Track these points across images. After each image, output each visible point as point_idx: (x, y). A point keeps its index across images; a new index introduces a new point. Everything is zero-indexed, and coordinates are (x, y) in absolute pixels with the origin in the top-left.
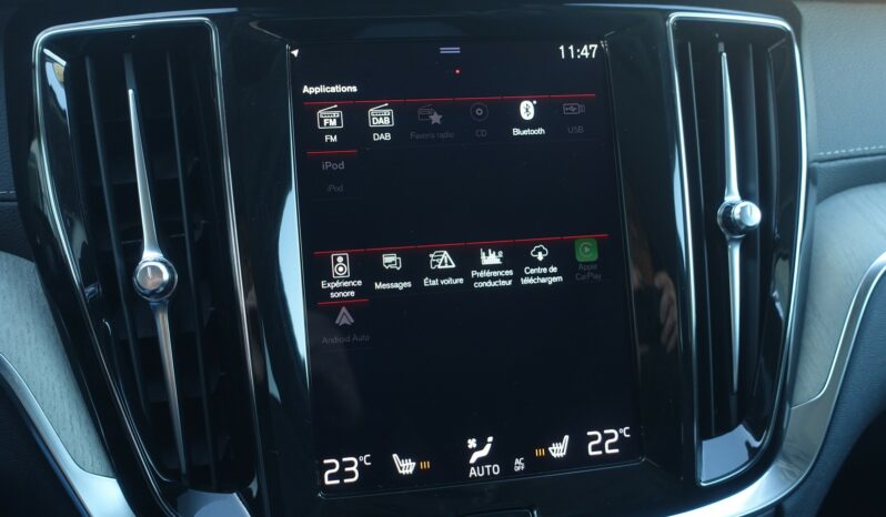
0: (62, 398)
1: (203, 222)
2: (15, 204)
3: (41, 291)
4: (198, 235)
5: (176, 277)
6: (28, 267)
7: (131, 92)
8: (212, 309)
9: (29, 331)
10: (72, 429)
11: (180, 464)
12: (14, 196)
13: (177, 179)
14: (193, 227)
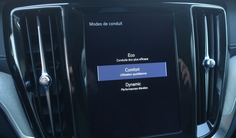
0: (19, 114)
1: (59, 63)
2: (6, 59)
3: (13, 84)
4: (57, 67)
5: (51, 80)
6: (9, 77)
7: (39, 27)
8: (61, 88)
9: (10, 96)
10: (22, 124)
11: (52, 132)
12: (5, 57)
13: (52, 52)
14: (56, 65)
